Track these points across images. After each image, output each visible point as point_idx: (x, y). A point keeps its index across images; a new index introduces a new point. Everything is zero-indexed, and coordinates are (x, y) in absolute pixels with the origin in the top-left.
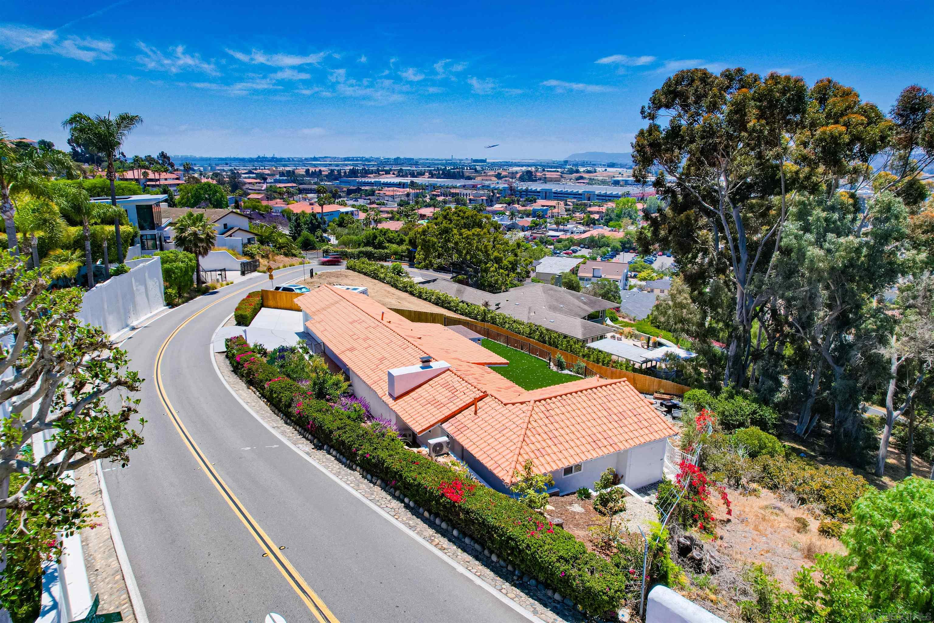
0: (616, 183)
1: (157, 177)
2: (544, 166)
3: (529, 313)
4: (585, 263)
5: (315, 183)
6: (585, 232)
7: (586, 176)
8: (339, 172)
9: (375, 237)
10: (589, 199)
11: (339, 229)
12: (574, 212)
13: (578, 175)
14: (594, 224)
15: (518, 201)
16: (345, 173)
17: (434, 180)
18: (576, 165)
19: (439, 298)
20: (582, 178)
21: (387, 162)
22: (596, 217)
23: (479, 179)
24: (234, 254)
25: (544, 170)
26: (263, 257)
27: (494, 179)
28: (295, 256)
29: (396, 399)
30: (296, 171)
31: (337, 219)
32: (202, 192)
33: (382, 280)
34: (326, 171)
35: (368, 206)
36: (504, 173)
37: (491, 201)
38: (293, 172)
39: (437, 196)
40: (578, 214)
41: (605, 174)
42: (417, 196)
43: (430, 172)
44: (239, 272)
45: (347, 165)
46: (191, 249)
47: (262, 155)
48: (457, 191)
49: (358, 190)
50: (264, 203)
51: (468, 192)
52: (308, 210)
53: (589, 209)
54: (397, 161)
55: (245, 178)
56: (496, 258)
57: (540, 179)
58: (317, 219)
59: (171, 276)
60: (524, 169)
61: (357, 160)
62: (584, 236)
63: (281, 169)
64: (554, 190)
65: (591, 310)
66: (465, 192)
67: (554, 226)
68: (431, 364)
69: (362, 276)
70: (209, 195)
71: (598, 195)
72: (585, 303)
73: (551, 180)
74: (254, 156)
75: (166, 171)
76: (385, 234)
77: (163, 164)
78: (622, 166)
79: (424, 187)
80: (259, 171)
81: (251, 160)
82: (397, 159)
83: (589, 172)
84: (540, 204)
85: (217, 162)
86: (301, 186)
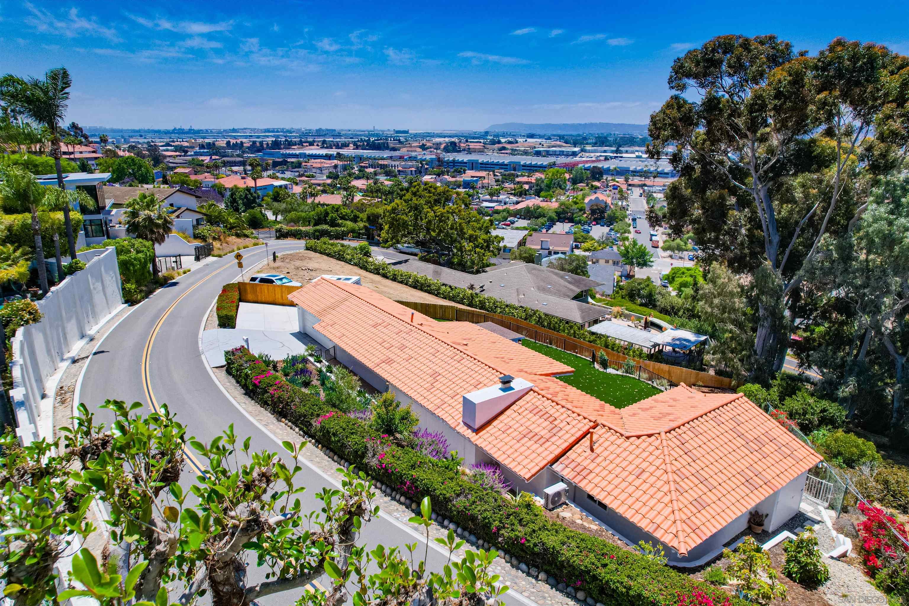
0: (538, 154)
1: (71, 149)
2: (468, 137)
3: (518, 295)
4: (531, 235)
5: (238, 156)
6: (518, 203)
7: (508, 146)
8: (261, 143)
9: (327, 214)
10: (515, 169)
11: (276, 204)
12: (503, 182)
13: (500, 145)
14: (526, 195)
15: (448, 172)
16: (268, 144)
17: (360, 152)
18: (497, 136)
19: (418, 281)
20: (504, 148)
21: (307, 133)
22: (526, 187)
23: (405, 149)
24: (185, 238)
25: (467, 141)
26: (214, 239)
27: (419, 150)
28: (247, 236)
29: (477, 431)
30: (216, 143)
31: (271, 193)
32: (125, 166)
33: (348, 262)
34: (247, 143)
35: (298, 179)
36: (428, 144)
37: (420, 172)
38: (214, 144)
39: (365, 167)
40: (507, 185)
41: (526, 144)
42: (345, 168)
43: (355, 144)
44: (193, 258)
45: (268, 136)
46: (146, 236)
47: (178, 127)
48: (385, 162)
49: (285, 163)
50: (193, 177)
51: (397, 163)
52: (241, 185)
53: (517, 180)
54: (319, 133)
55: (164, 151)
56: (471, 236)
57: (464, 150)
58: (251, 194)
59: (128, 269)
60: (447, 140)
61: (278, 132)
62: (519, 206)
63: (200, 141)
64: (480, 161)
65: (578, 290)
66: (393, 163)
67: (488, 197)
68: (512, 384)
69: (325, 257)
70: (133, 170)
71: (523, 166)
72: (570, 283)
73: (475, 151)
74: (171, 128)
75: (80, 143)
76: (337, 211)
77: (76, 136)
78: (540, 137)
79: (351, 159)
80: (176, 143)
81: (167, 132)
82: (320, 130)
83: (510, 143)
84: (469, 175)
85: (131, 134)
86: (225, 159)
